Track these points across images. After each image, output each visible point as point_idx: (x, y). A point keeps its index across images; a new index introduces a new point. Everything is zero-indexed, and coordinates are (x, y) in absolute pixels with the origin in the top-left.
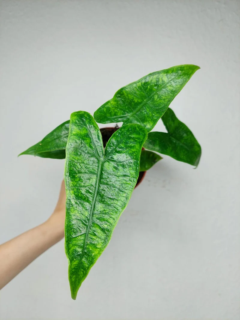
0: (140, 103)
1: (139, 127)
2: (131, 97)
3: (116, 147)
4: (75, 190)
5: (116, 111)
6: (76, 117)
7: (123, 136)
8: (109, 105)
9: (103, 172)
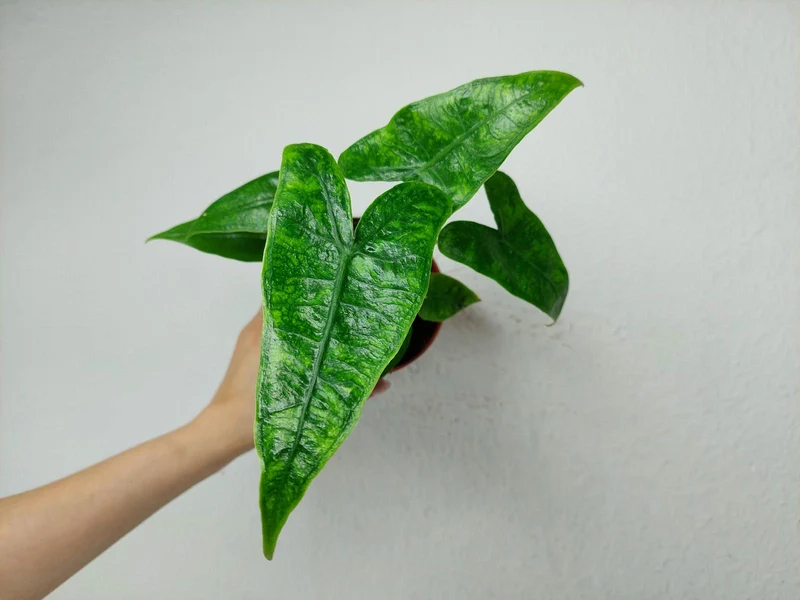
0: (447, 143)
1: (434, 190)
2: (428, 126)
3: (380, 228)
4: (284, 309)
5: (391, 154)
6: (295, 154)
7: (397, 204)
8: (376, 140)
9: (349, 278)
